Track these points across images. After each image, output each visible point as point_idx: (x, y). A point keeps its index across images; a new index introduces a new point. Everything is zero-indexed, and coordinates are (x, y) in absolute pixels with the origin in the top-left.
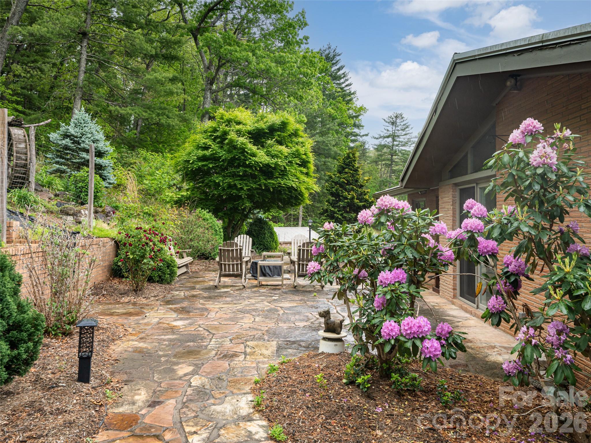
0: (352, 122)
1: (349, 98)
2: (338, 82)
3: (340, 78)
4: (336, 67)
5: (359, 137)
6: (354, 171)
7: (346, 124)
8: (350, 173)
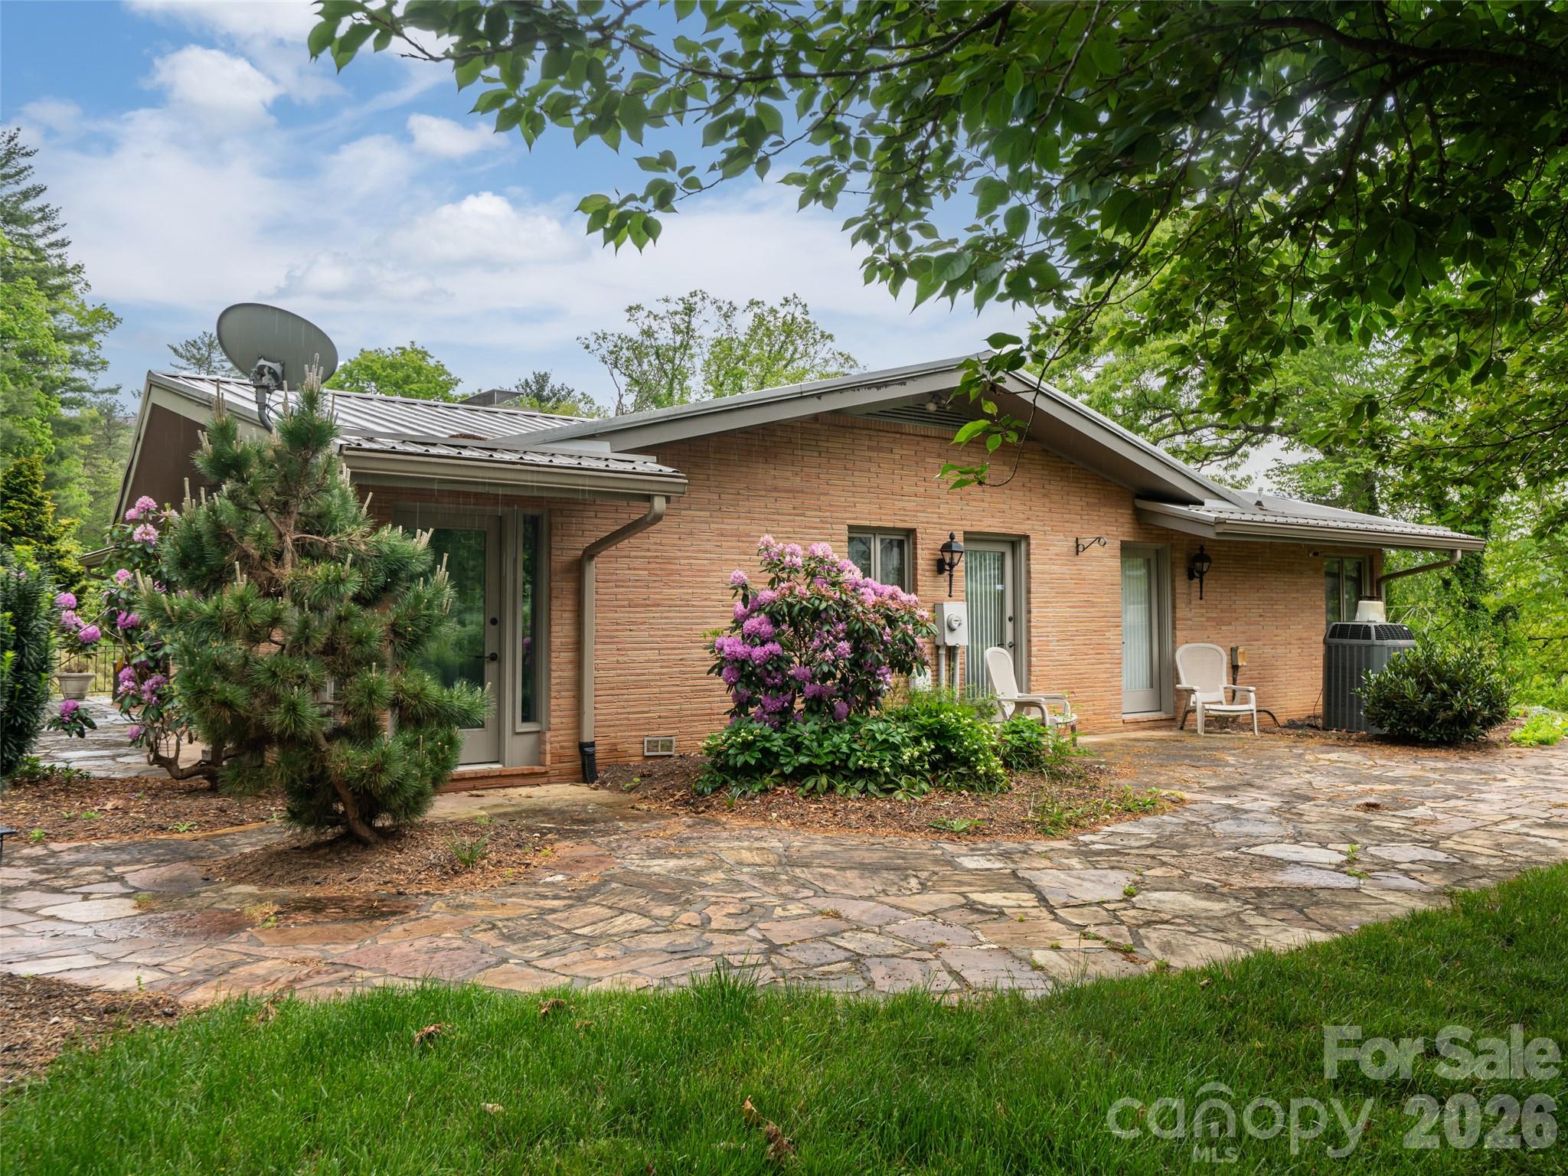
0: (66, 349)
1: (56, 281)
2: (24, 231)
3: (26, 220)
4: (18, 189)
5: (87, 395)
6: (32, 504)
7: (49, 356)
8: (21, 509)
